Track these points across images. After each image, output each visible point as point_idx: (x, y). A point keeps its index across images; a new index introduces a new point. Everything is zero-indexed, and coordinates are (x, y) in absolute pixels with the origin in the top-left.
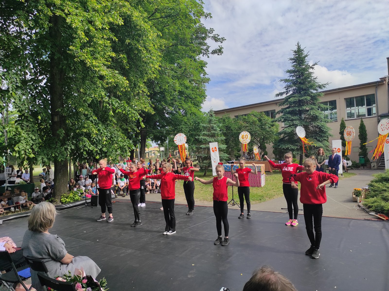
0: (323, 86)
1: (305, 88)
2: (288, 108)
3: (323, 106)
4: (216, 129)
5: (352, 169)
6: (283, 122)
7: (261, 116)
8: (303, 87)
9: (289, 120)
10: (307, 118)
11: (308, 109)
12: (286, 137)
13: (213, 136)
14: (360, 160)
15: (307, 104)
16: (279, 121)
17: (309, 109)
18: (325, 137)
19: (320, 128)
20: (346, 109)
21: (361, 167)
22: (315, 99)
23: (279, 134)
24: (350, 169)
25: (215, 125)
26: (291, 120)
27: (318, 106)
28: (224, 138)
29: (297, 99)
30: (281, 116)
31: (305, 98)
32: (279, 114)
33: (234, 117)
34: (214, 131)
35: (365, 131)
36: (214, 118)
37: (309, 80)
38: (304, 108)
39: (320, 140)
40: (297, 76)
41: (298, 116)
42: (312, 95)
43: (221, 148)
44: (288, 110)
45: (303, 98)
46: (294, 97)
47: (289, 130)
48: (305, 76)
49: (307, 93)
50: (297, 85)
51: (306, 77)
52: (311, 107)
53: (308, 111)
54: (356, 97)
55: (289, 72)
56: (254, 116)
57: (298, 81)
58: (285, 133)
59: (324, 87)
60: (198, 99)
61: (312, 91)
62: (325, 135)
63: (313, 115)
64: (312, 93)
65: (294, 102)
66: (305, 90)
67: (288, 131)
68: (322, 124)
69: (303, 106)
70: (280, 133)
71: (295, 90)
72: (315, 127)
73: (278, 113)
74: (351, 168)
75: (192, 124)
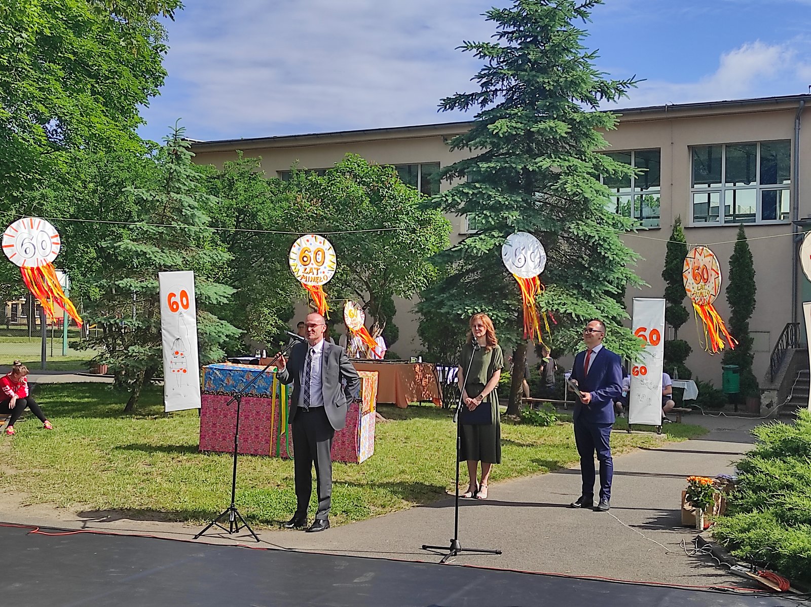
0: (616, 89)
1: (552, 88)
2: (484, 158)
3: (610, 164)
4: (193, 215)
5: (696, 411)
6: (464, 211)
7: (382, 182)
8: (544, 83)
9: (484, 208)
10: (553, 207)
11: (556, 169)
12: (468, 272)
13: (178, 242)
14: (726, 381)
15: (556, 152)
16: (450, 207)
17: (558, 170)
18: (611, 283)
19: (594, 248)
20: (693, 187)
21: (727, 406)
22: (587, 136)
23: (446, 259)
24: (690, 410)
25: (188, 200)
26: (492, 208)
27: (594, 161)
28: (227, 256)
29: (519, 125)
30: (456, 189)
31: (551, 128)
32: (451, 177)
33: (275, 176)
34: (185, 222)
35: (751, 274)
36: (189, 170)
37: (568, 57)
38: (545, 163)
39: (590, 293)
40: (526, 37)
41: (519, 194)
42: (576, 116)
43: (209, 297)
44: (484, 166)
45: (542, 126)
46: (511, 117)
47: (482, 246)
48: (556, 40)
49: (557, 108)
50: (523, 73)
51: (559, 45)
52: (567, 164)
53: (557, 177)
54: (728, 146)
55: (498, 16)
56: (355, 176)
57: (530, 57)
58: (467, 255)
59: (621, 92)
60: (122, 82)
61: (575, 101)
62: (611, 278)
63: (575, 194)
64: (575, 109)
65: (509, 138)
66: (552, 94)
67: (478, 250)
68: (604, 234)
69: (541, 159)
70: (449, 255)
71: (515, 92)
72: (579, 243)
73: (449, 173)
74: (694, 408)
75: (91, 185)
